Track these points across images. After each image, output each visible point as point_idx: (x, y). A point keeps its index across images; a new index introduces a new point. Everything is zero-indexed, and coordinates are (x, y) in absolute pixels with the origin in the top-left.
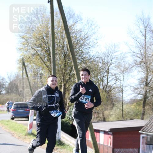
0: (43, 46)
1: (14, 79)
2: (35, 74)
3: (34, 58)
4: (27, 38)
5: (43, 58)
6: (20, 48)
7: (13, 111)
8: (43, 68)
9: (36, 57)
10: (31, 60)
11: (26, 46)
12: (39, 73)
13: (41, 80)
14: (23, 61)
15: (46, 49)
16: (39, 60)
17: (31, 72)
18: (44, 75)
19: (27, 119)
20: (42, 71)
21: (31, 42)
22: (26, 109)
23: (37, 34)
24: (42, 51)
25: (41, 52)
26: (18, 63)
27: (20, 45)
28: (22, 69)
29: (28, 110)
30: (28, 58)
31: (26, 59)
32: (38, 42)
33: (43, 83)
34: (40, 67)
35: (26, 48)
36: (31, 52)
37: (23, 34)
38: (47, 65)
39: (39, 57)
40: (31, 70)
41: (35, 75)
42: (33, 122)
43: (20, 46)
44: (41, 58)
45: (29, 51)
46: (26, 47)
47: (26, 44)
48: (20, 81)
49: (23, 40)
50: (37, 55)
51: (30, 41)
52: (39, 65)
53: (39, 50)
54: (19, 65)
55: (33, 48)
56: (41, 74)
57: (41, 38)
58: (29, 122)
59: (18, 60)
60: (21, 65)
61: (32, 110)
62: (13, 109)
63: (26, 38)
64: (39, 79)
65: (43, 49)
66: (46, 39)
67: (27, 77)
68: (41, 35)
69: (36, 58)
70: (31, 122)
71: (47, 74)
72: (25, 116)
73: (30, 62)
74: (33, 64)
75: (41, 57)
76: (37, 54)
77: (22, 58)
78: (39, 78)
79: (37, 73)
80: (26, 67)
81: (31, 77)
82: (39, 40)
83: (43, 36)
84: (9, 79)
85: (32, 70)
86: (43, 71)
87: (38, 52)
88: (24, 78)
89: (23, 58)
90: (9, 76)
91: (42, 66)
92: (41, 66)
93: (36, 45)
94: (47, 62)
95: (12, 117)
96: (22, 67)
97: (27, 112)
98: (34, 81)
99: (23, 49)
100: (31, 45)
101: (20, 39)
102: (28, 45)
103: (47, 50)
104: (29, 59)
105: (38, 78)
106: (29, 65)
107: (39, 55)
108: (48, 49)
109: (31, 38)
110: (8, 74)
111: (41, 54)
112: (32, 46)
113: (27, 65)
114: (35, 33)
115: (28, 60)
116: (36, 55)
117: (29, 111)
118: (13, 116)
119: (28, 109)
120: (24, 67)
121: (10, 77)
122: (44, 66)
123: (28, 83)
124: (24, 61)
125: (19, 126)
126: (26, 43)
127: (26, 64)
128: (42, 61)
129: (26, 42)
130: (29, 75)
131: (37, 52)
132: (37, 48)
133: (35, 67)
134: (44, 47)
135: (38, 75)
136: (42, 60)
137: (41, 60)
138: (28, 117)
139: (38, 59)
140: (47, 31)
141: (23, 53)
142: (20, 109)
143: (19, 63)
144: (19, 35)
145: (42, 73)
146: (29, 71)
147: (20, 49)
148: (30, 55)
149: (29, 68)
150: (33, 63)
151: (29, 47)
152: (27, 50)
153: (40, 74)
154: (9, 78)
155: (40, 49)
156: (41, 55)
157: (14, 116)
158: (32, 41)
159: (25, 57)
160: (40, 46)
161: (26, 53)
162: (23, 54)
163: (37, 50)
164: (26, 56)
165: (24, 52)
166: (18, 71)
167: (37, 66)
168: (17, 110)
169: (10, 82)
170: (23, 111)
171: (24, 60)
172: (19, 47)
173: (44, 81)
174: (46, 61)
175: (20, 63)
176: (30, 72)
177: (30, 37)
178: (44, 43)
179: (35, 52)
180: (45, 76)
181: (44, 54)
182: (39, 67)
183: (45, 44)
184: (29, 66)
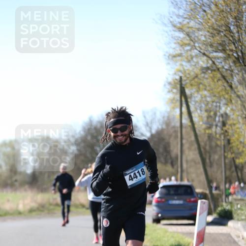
0: (228, 48)
1: (160, 127)
2: (211, 117)
3: (206, 76)
4: (191, 30)
5: (229, 78)
6: (174, 54)
7: (158, 202)
8: (229, 101)
9: (211, 75)
10: (199, 81)
11: (188, 48)
12: (218, 114)
13: (225, 128)
14: (181, 84)
15: (235, 55)
16: (220, 83)
17: (201, 110)
18: (232, 117)
19: (191, 222)
20: (226, 108)
21: (200, 40)
22: (188, 198)
23: (213, 20)
24: (225, 59)
25: (223, 63)
26: (170, 89)
27: (173, 46)
28: (178, 104)
29: (192, 199)
30: (194, 78)
31: (188, 81)
32: (215, 39)
33: (228, 137)
34: (222, 98)
35: (189, 53)
36: (201, 63)
37: (180, 20)
38: (239, 93)
39: (219, 76)
40: (201, 107)
41: (209, 117)
42: (204, 229)
43: (174, 48)
44: (224, 77)
45: (195, 60)
46: (187, 51)
47: (189, 45)
48: (176, 132)
49: (182, 35)
50: (215, 71)
51: (197, 37)
52: (219, 93)
53: (218, 58)
54: (170, 96)
55: (204, 54)
56: (224, 116)
57: (224, 28)
58: (195, 229)
59: (170, 83)
60: (176, 94)
61: (204, 200)
62: (159, 198)
63: (187, 30)
64: (219, 128)
65: (229, 55)
66: (235, 31)
67: (190, 124)
68: (223, 22)
69: (213, 78)
70: (200, 229)
71: (238, 115)
72: (187, 214)
73: (199, 88)
74: (206, 93)
75: (225, 74)
76: (214, 68)
77: (178, 77)
78: (219, 124)
79: (215, 114)
80: (189, 100)
81: (201, 123)
82: (218, 34)
83: (229, 23)
84: (148, 128)
85: (203, 105)
86: (229, 109)
87: (217, 62)
88: (184, 125)
89: (181, 78)
90: (149, 121)
91: (226, 96)
92: (223, 95)
93: (211, 46)
94: (239, 87)
95: (155, 218)
96: (179, 99)
97: (191, 204)
98: (207, 131)
99: (180, 55)
100: (200, 45)
101: (173, 33)
102: (194, 47)
103: (238, 59)
104: (196, 80)
105: (217, 126)
106: (196, 95)
107: (218, 69)
108: (240, 54)
109: (199, 30)
110: (145, 117)
111: (223, 67)
112: (203, 48)
113: (191, 95)
114: (209, 16)
115: (193, 82)
116: (212, 71)
117: (196, 202)
118: (158, 214)
119: (194, 197)
120: (183, 99)
121: (151, 123)
122: (231, 96)
123: (193, 138)
124: (183, 86)
125: (173, 237)
126: (187, 42)
127: (188, 92)
128: (226, 84)
129: (188, 38)
130: (195, 119)
131: (214, 63)
132: (215, 54)
133: (209, 99)
134: (232, 50)
135: (217, 119)
136: (227, 82)
137: (224, 81)
138: (193, 217)
139: (216, 80)
140: (238, 10)
141: (182, 65)
142: (176, 198)
143: (172, 91)
144: (171, 22)
145: (228, 112)
146: (196, 109)
147: (174, 56)
148: (197, 71)
149: (196, 102)
150: (205, 89)
151: (195, 52)
152: (189, 58)
153: (222, 115)
154: (147, 125)
155: (220, 55)
156: (224, 70)
157: (160, 215)
158: (202, 36)
159: (185, 76)
160: (220, 48)
161: (187, 66)
162: (182, 69)
163: (215, 58)
164: (187, 72)
165: (184, 63)
166: (169, 109)
167: (215, 96)
168: (167, 200)
169: (152, 135)
170: (181, 202)
171: (183, 83)
172: (172, 51)
173: (230, 131)
174: (237, 83)
175: (175, 91)
176: (199, 111)
177: (198, 26)
178: (230, 40)
179: (210, 62)
180: (233, 119)
181: (230, 67)
182: (220, 99)
183: (234, 44)
184: (195, 97)
